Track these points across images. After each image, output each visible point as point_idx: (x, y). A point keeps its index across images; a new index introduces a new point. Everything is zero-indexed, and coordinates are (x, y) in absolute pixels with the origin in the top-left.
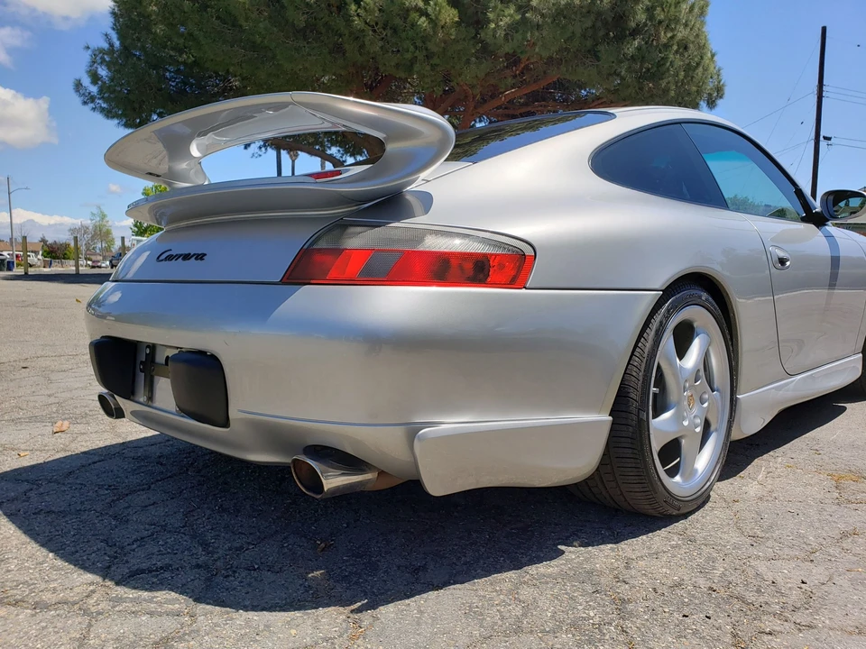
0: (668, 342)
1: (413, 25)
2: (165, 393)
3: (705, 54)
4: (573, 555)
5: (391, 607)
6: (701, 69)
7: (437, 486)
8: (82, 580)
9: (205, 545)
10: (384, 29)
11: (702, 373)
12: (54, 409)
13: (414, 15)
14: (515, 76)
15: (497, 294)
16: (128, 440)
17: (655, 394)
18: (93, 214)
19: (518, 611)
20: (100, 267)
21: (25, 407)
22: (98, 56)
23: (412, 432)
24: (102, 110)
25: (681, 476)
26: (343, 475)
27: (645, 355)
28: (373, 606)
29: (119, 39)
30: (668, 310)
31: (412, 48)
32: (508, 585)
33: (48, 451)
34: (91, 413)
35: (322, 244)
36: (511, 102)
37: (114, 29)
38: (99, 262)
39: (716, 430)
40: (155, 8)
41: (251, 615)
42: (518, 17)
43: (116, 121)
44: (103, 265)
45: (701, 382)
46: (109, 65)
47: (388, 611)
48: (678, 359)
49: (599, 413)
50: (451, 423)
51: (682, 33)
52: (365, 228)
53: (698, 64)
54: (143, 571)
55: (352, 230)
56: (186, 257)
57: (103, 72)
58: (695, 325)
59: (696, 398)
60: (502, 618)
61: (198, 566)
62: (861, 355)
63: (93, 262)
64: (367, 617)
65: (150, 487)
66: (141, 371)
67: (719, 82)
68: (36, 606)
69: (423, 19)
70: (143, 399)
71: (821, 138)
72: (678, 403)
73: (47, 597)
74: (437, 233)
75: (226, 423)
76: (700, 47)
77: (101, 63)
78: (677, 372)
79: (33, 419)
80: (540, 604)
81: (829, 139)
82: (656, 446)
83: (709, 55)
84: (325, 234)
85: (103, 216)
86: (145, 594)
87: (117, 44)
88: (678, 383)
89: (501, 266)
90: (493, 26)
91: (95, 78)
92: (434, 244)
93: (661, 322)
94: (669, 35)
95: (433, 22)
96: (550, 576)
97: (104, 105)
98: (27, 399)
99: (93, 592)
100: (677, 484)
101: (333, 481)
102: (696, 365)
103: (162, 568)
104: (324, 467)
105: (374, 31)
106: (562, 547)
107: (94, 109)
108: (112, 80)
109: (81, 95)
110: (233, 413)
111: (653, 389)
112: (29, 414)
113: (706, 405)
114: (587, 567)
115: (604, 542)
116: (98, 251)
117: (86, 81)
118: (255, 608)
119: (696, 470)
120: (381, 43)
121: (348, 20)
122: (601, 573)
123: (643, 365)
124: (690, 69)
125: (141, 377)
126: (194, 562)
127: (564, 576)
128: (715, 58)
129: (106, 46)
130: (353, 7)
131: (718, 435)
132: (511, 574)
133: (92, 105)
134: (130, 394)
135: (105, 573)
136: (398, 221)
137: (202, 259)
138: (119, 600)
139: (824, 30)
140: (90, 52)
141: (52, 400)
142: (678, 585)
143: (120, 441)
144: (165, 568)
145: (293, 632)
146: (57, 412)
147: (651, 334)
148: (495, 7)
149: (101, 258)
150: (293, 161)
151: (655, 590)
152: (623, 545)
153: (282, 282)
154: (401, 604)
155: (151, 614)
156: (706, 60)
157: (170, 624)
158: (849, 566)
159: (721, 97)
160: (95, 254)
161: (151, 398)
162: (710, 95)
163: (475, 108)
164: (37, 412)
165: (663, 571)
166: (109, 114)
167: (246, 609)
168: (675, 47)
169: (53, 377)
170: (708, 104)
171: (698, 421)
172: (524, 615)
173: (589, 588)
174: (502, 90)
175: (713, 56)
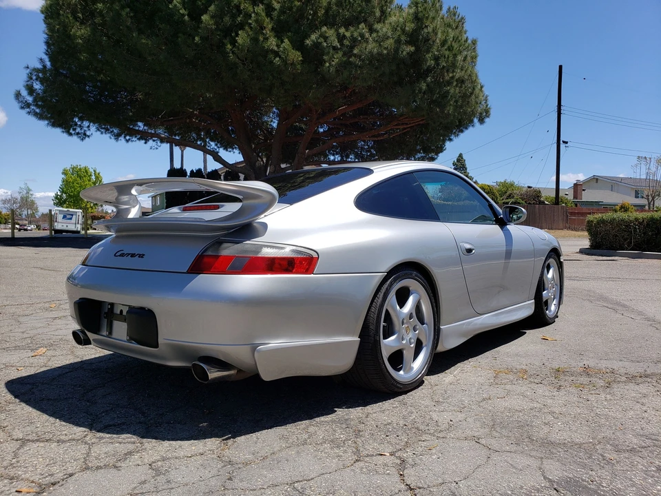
0: (392, 297)
1: (271, 62)
2: (121, 330)
3: (476, 86)
4: (341, 412)
5: (243, 437)
6: (473, 97)
7: (267, 376)
8: (79, 431)
9: (143, 414)
10: (251, 63)
11: (414, 314)
12: (29, 341)
13: (271, 56)
14: (345, 97)
15: (297, 277)
16: (84, 359)
17: (384, 326)
19: (306, 436)
20: (26, 230)
21: (8, 340)
22: (34, 74)
23: (254, 348)
24: (36, 114)
25: (404, 371)
26: (218, 371)
27: (378, 306)
28: (234, 437)
29: (50, 61)
30: (391, 282)
31: (270, 77)
32: (303, 426)
33: (35, 367)
34: (55, 343)
35: (209, 253)
36: (344, 115)
37: (47, 54)
38: (25, 225)
39: (426, 346)
40: (80, 41)
41: (171, 442)
42: (345, 59)
43: (46, 122)
44: (29, 228)
45: (415, 320)
46: (42, 81)
47: (241, 439)
48: (398, 307)
49: (353, 336)
50: (275, 343)
51: (458, 74)
52: (232, 244)
53: (472, 94)
54: (111, 426)
55: (225, 245)
56: (133, 255)
57: (37, 86)
58: (410, 289)
59: (411, 328)
60: (298, 439)
61: (140, 423)
62: (533, 301)
63: (21, 226)
64: (230, 442)
65: (104, 386)
66: (105, 318)
67: (487, 106)
68: (58, 441)
69: (277, 59)
70: (105, 333)
71: (561, 142)
72: (399, 331)
73: (63, 437)
74: (268, 246)
75: (156, 346)
76: (472, 82)
77: (37, 79)
78: (398, 314)
79: (17, 348)
80: (318, 433)
81: (566, 143)
82: (386, 354)
83: (479, 87)
84: (210, 247)
86: (115, 436)
87: (48, 64)
88: (398, 320)
89: (301, 263)
90: (327, 64)
91: (31, 90)
92: (268, 252)
93: (387, 289)
94: (451, 75)
95: (284, 61)
96: (326, 422)
97: (38, 111)
98: (8, 335)
99: (87, 435)
100: (401, 376)
101: (214, 374)
102: (410, 310)
103: (121, 424)
104: (209, 367)
105: (244, 64)
106: (336, 409)
107: (29, 113)
108: (45, 92)
109: (19, 102)
110: (161, 340)
111: (382, 324)
112: (13, 345)
113: (417, 332)
114: (346, 417)
115: (358, 406)
116: (24, 217)
117: (24, 93)
118: (173, 440)
119: (413, 368)
120: (249, 73)
121: (225, 55)
122: (353, 420)
123: (377, 311)
124: (466, 97)
125: (105, 322)
126: (138, 421)
127: (333, 421)
128: (483, 89)
129: (39, 66)
130: (229, 47)
131: (427, 349)
132: (307, 422)
133: (28, 110)
134: (96, 331)
135: (91, 427)
136: (249, 240)
137: (142, 257)
138: (101, 438)
139: (561, 67)
140: (28, 71)
141: (25, 335)
142: (389, 424)
143: (79, 360)
144: (124, 424)
145: (193, 448)
146: (32, 343)
147: (381, 295)
148: (329, 53)
149: (27, 222)
150: (182, 152)
151: (377, 426)
152: (368, 407)
153: (188, 272)
154: (248, 436)
155: (120, 443)
156: (477, 91)
157: (131, 447)
158: (477, 413)
159: (488, 117)
160: (22, 219)
161: (110, 333)
162: (481, 114)
163: (317, 119)
164: (18, 343)
165: (384, 418)
166: (40, 117)
167: (169, 440)
168: (455, 83)
169: (21, 319)
170: (479, 120)
171: (413, 341)
172: (309, 438)
173: (344, 426)
174: (336, 107)
175: (482, 87)
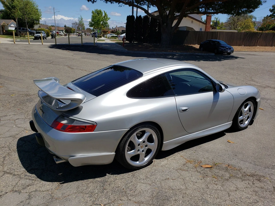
18: (79, 18)
56: (42, 111)
85: (82, 19)
137: (44, 113)
